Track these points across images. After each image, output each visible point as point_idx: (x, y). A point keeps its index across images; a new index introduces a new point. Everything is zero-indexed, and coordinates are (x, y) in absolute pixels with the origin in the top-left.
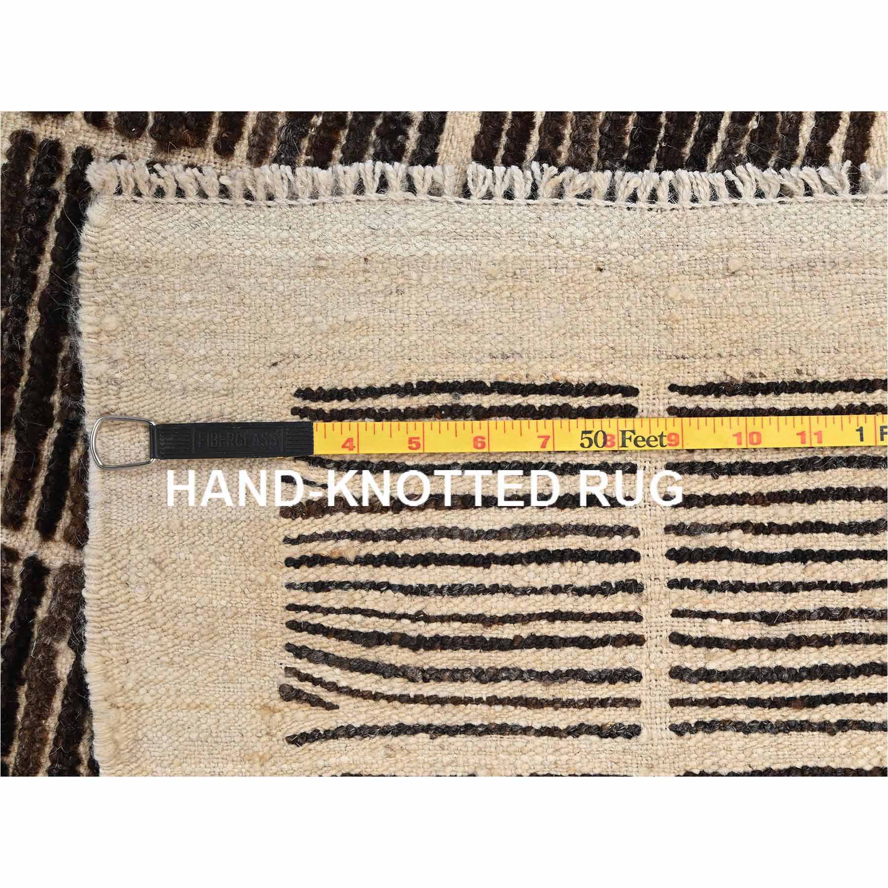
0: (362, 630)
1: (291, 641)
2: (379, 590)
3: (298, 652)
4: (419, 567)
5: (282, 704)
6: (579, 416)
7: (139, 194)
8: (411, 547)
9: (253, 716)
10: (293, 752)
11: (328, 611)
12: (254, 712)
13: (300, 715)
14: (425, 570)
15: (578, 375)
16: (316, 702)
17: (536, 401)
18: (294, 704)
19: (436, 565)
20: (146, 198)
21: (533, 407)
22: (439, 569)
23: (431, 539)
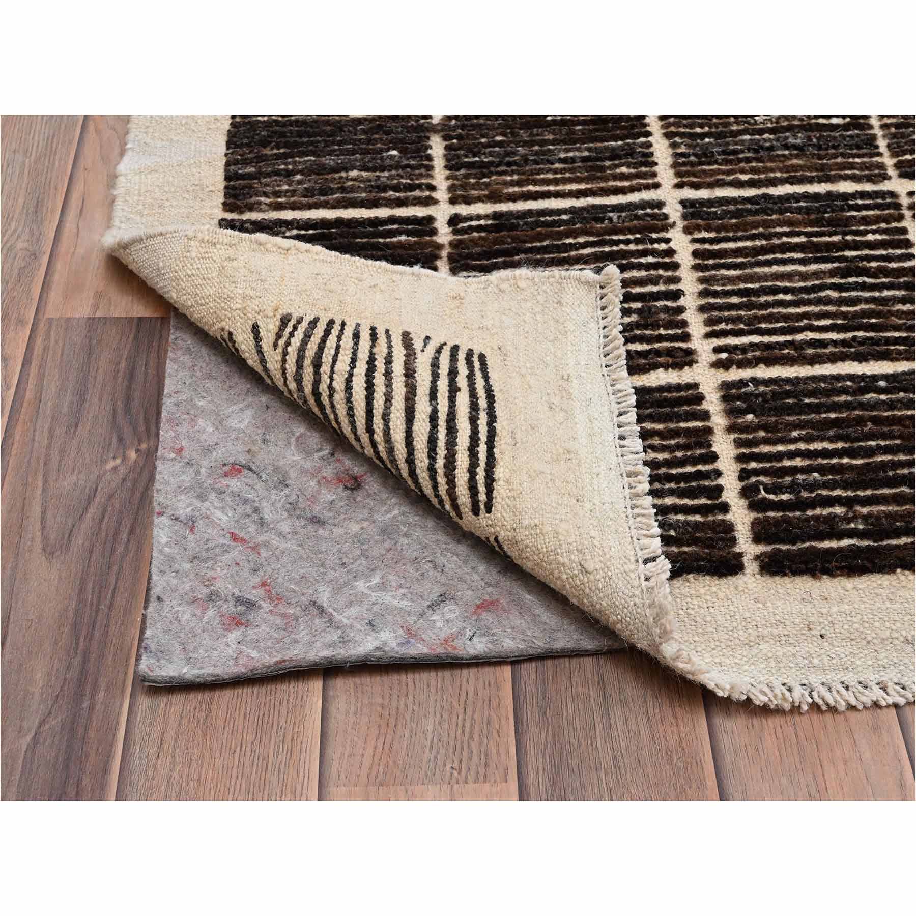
0: (324, 355)
1: (321, 320)
2: (351, 363)
3: (314, 323)
4: (365, 385)
5: (279, 317)
6: (470, 474)
7: (601, 298)
8: (379, 380)
9: (272, 302)
10: (248, 327)
11: (339, 338)
12: (275, 302)
13: (271, 327)
14: (363, 389)
15: (500, 472)
16: (279, 336)
17: (482, 449)
18: (278, 323)
19: (366, 396)
20: (599, 302)
21: (478, 446)
22: (363, 397)
23: (384, 390)
